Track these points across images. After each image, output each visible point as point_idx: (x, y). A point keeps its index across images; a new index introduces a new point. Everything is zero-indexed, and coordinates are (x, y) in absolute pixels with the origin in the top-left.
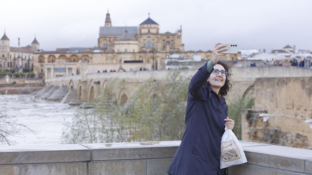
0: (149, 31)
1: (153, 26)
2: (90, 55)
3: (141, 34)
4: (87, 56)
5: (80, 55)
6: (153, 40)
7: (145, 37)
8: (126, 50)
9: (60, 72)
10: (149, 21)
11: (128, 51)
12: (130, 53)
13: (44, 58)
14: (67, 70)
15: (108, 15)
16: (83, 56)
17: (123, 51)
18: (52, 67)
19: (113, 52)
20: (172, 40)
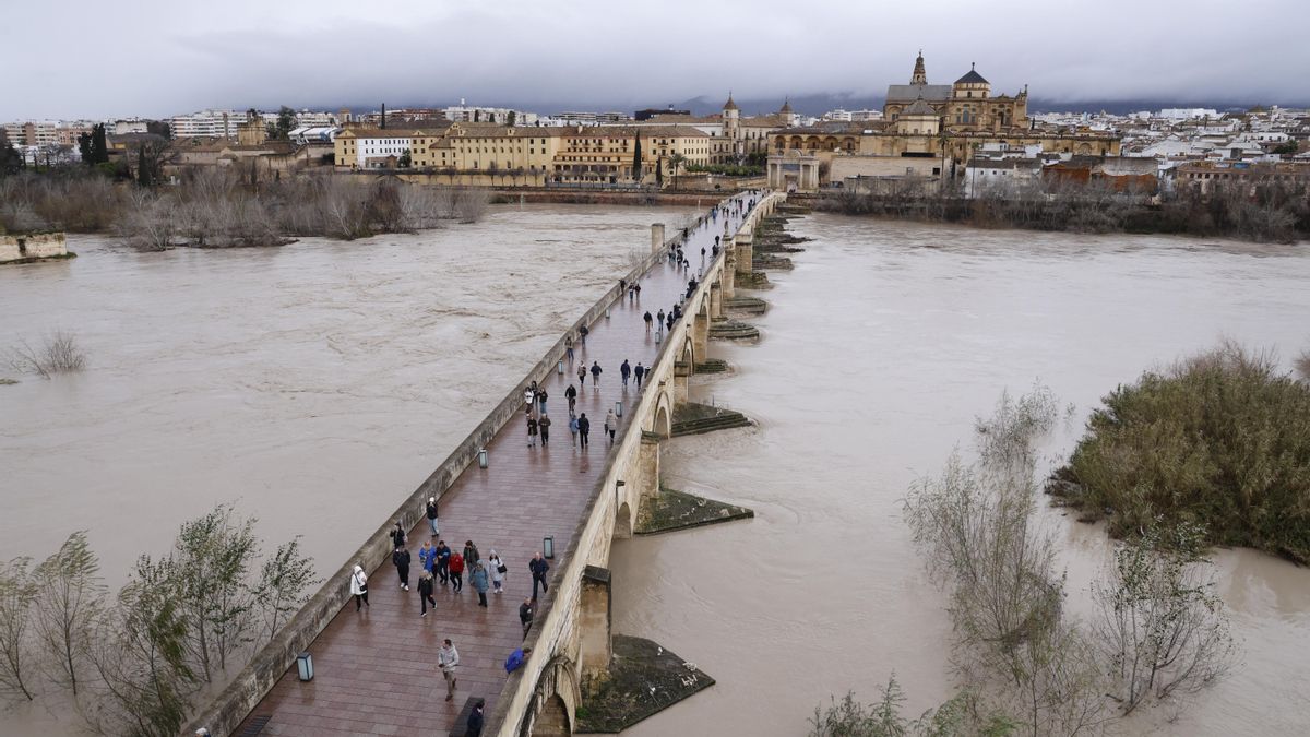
0: (970, 93)
1: (978, 85)
2: (857, 138)
3: (956, 100)
4: (852, 139)
5: (840, 138)
6: (974, 110)
7: (960, 105)
8: (916, 130)
9: (791, 170)
10: (973, 77)
11: (919, 132)
12: (921, 135)
13: (785, 140)
14: (801, 168)
15: (920, 60)
16: (846, 139)
17: (911, 131)
18: (779, 162)
19: (895, 133)
20: (1008, 111)
